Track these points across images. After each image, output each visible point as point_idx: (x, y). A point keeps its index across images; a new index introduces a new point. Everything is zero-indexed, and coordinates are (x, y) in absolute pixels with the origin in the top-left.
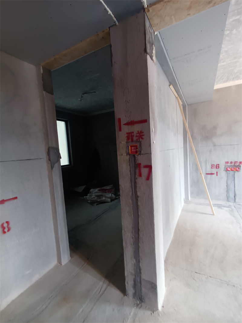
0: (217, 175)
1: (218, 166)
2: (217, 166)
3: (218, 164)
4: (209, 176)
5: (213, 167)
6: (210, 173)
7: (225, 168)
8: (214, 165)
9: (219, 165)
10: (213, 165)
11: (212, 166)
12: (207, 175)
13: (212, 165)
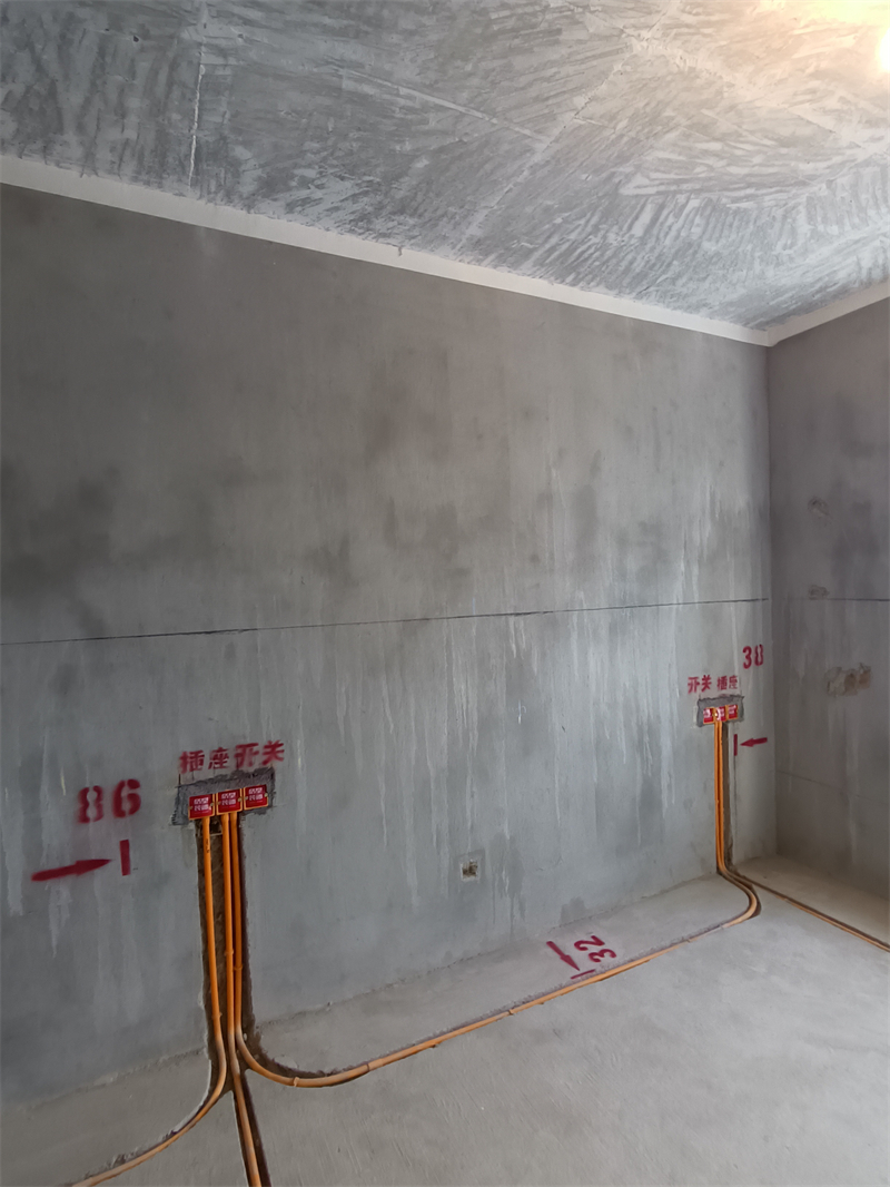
0: (126, 871)
1: (127, 799)
2: (125, 792)
3: (126, 777)
4: (62, 889)
5: (91, 812)
6: (68, 862)
7: (178, 801)
8: (98, 790)
9: (134, 784)
10: (91, 796)
11: (86, 804)
12: (48, 884)
13: (84, 792)
